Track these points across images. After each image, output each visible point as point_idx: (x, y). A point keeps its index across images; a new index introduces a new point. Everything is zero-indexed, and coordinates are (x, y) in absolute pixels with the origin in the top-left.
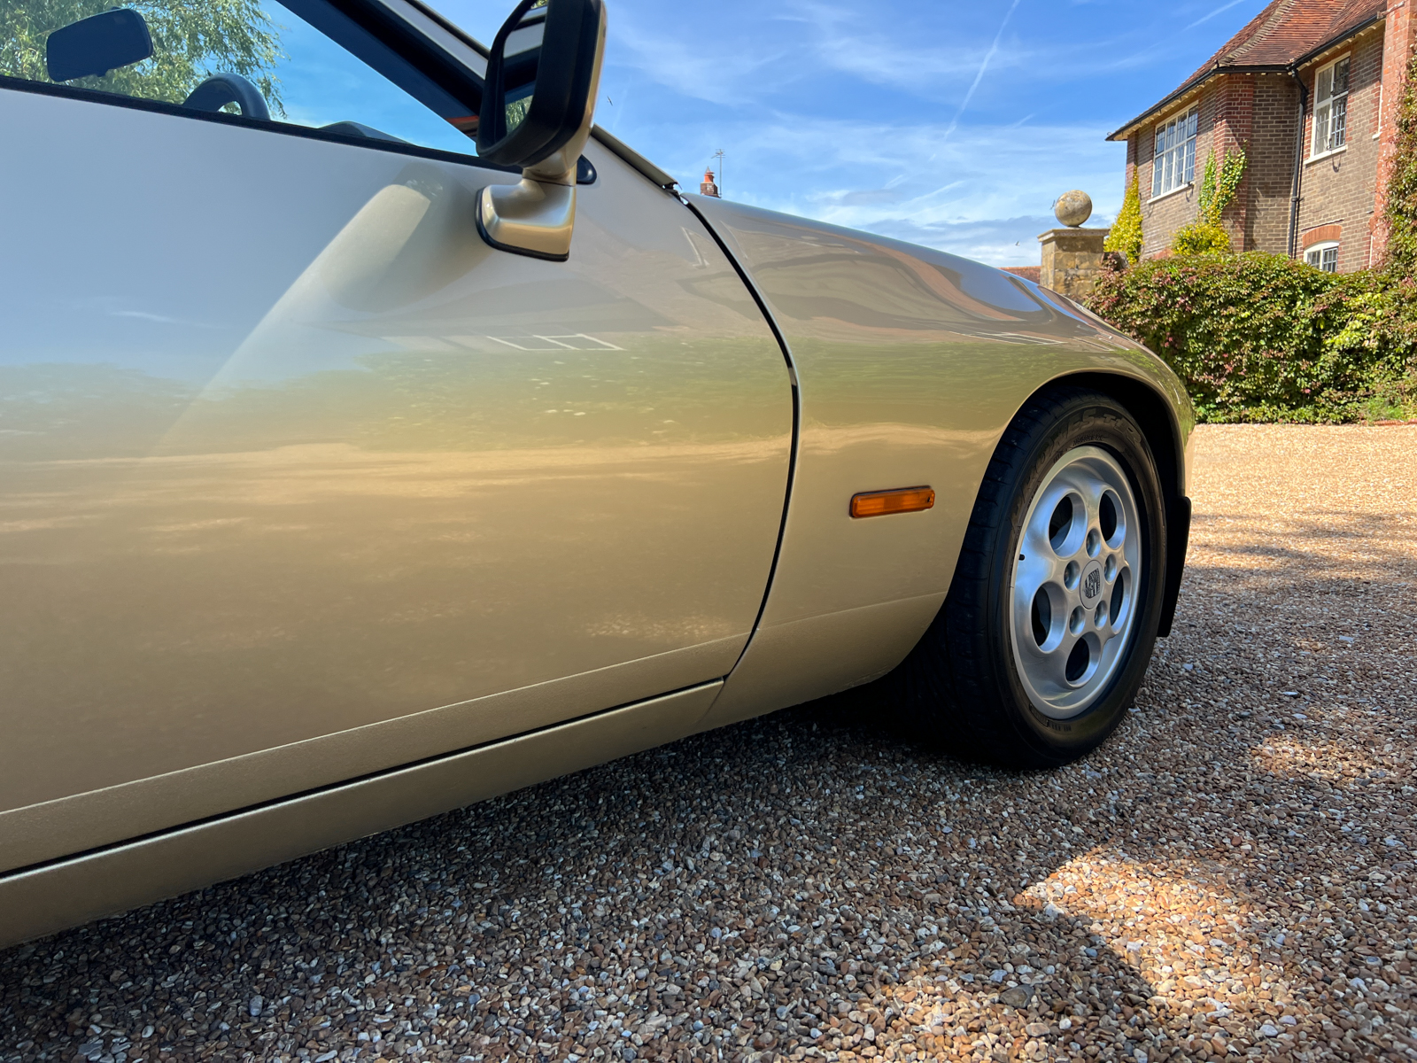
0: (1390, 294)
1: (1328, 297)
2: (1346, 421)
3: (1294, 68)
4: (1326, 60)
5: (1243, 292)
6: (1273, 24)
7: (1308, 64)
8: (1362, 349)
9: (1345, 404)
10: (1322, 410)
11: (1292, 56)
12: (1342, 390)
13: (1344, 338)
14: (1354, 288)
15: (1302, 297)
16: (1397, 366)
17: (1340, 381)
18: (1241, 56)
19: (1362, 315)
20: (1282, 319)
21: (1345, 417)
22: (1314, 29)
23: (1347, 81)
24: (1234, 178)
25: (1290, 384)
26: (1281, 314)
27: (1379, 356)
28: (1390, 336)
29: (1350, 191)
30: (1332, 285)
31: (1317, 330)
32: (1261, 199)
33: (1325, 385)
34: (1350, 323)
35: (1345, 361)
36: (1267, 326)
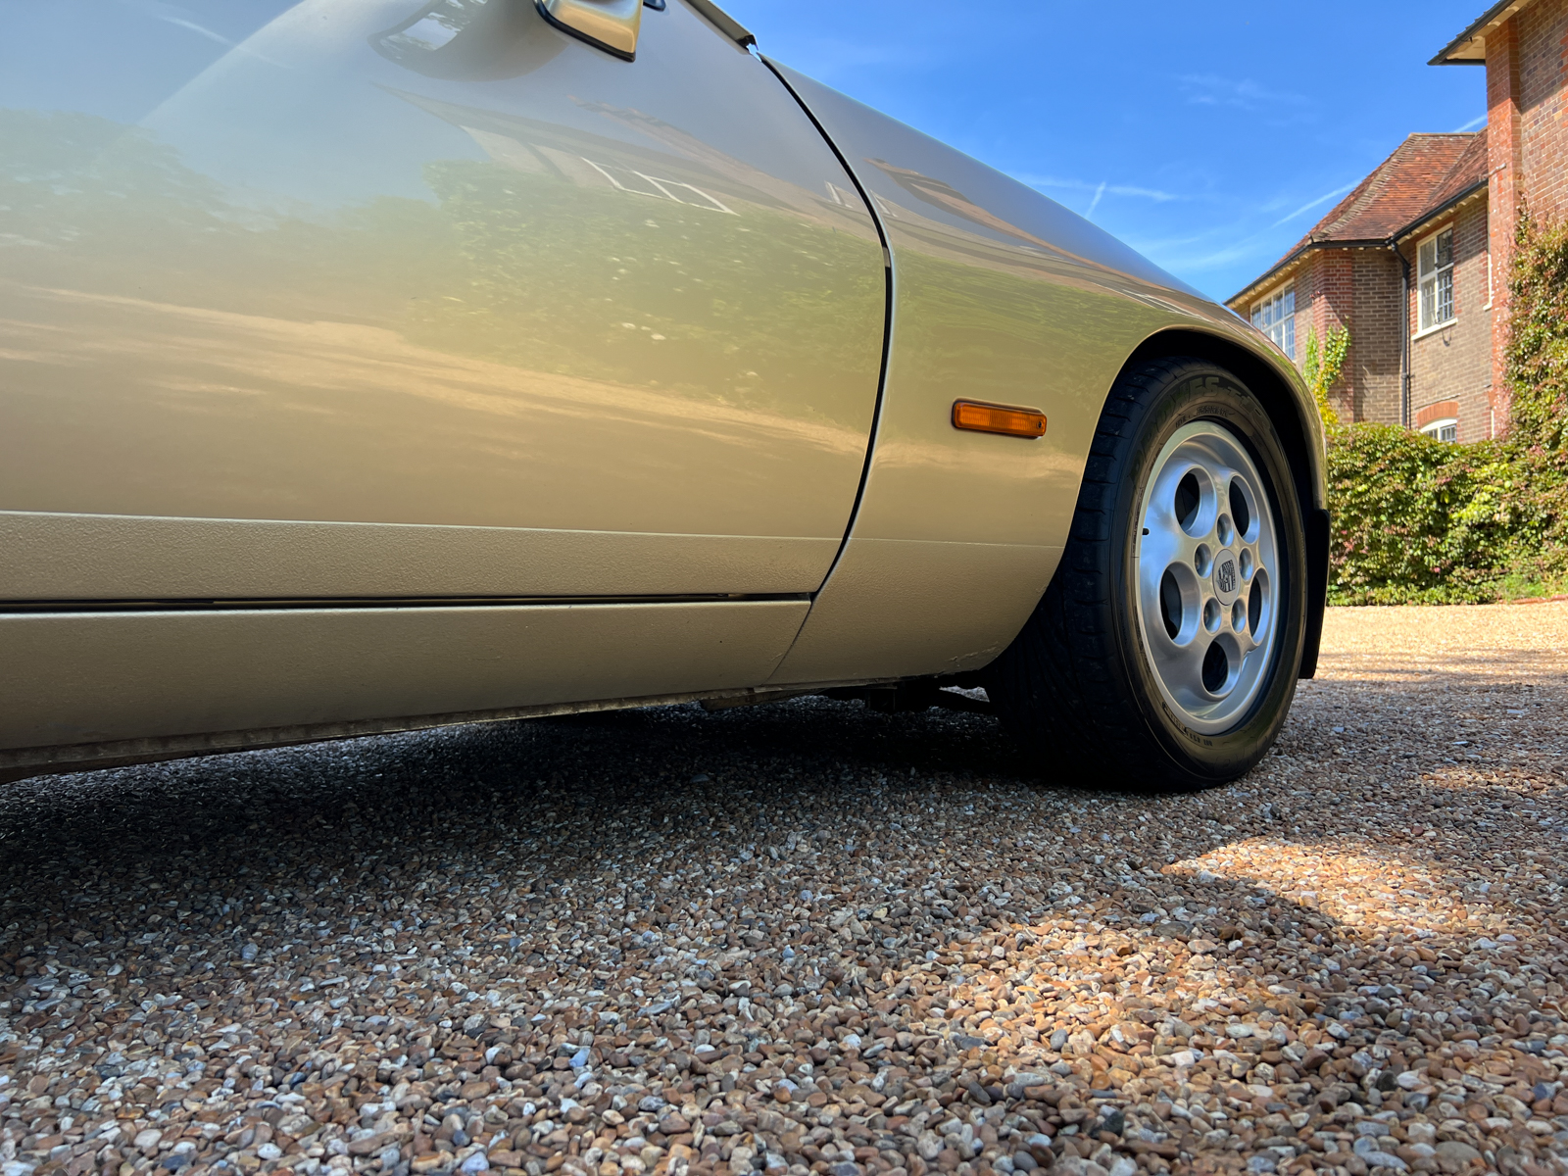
0: (1518, 465)
1: (1450, 468)
2: (1482, 601)
3: (1394, 240)
4: (1428, 232)
5: (1358, 464)
6: (1367, 200)
7: (1408, 237)
8: (1493, 524)
9: (1480, 584)
10: (1455, 590)
11: (1391, 230)
12: (1475, 568)
13: (1472, 512)
14: (1478, 459)
15: (1422, 469)
16: (1533, 541)
17: (1471, 558)
18: (1336, 231)
19: (1490, 487)
20: (1403, 492)
21: (1481, 598)
22: (1412, 203)
23: (1451, 253)
24: (1338, 355)
25: (1418, 562)
26: (1401, 487)
27: (1513, 531)
28: (1522, 508)
29: (1464, 365)
30: (1453, 456)
31: (1442, 504)
32: (1369, 376)
33: (1456, 563)
34: (1477, 495)
35: (1475, 537)
36: (1386, 500)
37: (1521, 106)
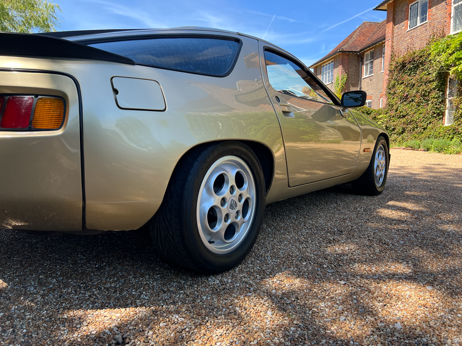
0: (388, 115)
1: (372, 115)
3: (359, 52)
4: (368, 51)
6: (353, 39)
7: (363, 51)
11: (358, 49)
18: (345, 48)
19: (381, 120)
22: (364, 42)
23: (373, 57)
24: (344, 81)
29: (374, 86)
30: (373, 112)
32: (351, 87)
37: (395, 24)
